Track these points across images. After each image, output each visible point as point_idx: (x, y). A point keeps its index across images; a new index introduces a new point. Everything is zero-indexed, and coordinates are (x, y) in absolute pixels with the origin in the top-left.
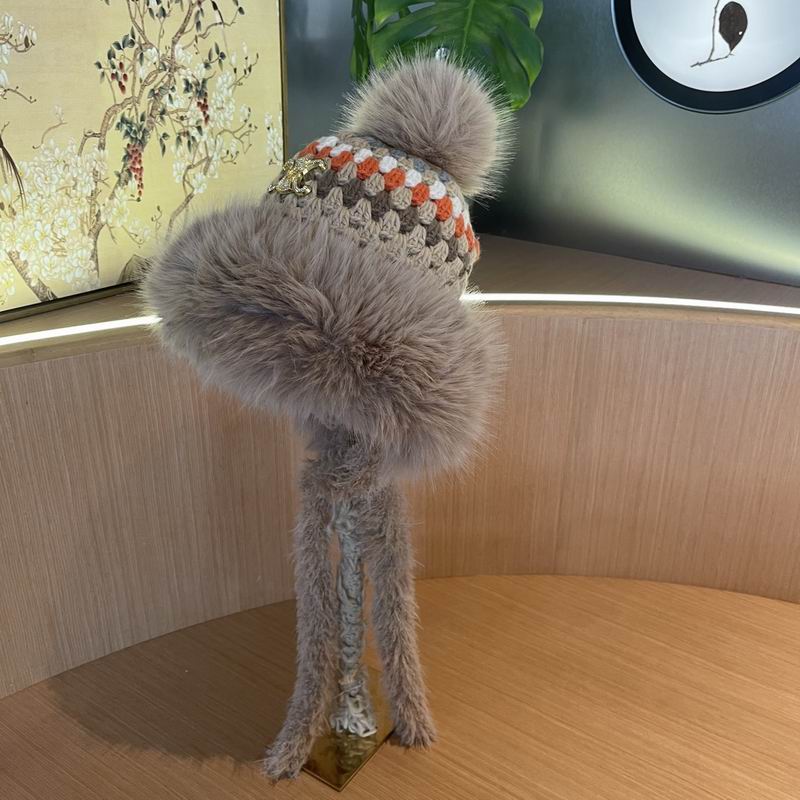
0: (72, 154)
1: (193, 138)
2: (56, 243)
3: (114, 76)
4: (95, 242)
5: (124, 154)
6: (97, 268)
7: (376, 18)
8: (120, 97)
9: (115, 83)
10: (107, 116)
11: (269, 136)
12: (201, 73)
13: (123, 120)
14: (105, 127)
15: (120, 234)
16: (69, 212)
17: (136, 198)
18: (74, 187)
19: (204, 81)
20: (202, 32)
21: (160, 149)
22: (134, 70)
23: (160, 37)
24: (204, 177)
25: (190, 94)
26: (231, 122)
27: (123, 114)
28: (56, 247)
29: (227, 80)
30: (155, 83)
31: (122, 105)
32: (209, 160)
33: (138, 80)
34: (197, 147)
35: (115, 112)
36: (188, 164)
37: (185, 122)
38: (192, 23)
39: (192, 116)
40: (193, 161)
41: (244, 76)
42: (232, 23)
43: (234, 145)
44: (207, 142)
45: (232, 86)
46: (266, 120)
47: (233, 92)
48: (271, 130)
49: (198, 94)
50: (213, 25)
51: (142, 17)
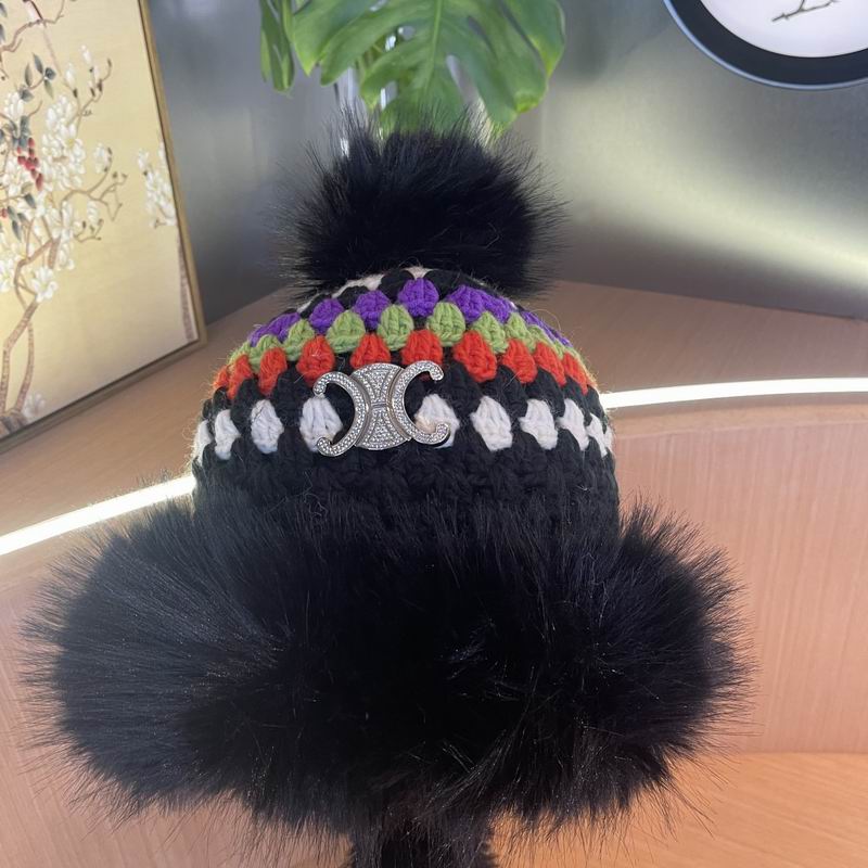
1: (21, 216)
11: (147, 185)
12: (17, 108)
19: (24, 121)
20: (8, 40)
24: (50, 272)
26: (80, 176)
29: (64, 111)
32: (54, 244)
34: (30, 228)
36: (18, 258)
39: (12, 181)
40: (27, 251)
41: (92, 100)
42: (58, 17)
43: (93, 211)
44: (47, 217)
45: (73, 119)
46: (140, 162)
47: (77, 128)
48: (150, 174)
49: (17, 144)
50: (24, 27)
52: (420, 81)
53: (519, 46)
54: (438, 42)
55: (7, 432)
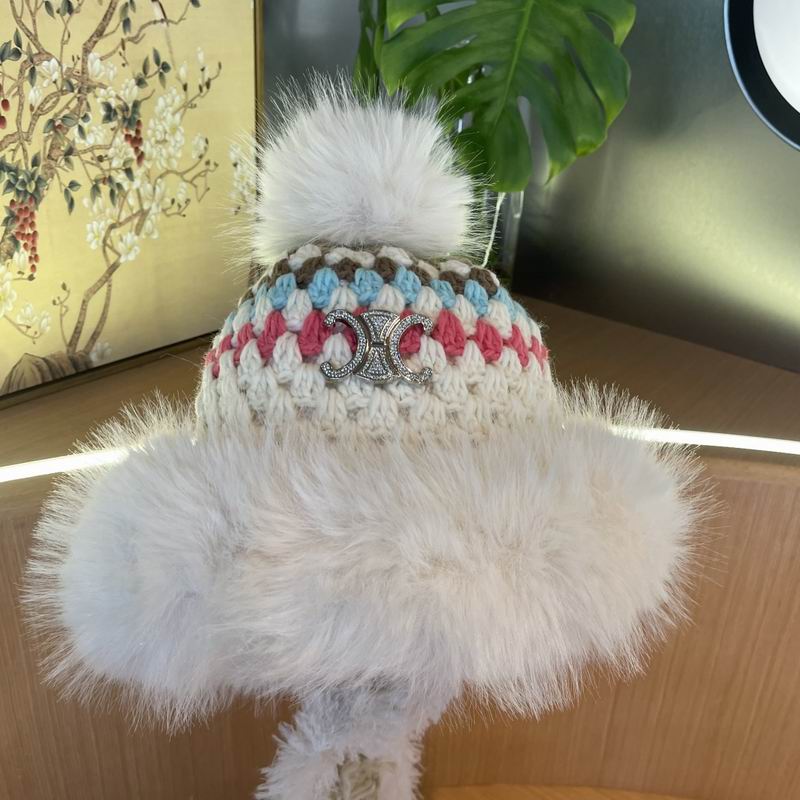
1: (119, 186)
5: (5, 215)
7: (388, 20)
11: (235, 175)
12: (132, 93)
17: (26, 276)
19: (136, 104)
20: (134, 32)
21: (66, 205)
22: (20, 93)
23: (64, 43)
24: (136, 238)
25: (114, 124)
26: (177, 159)
29: (173, 101)
30: (56, 110)
32: (143, 214)
33: (26, 108)
34: (125, 197)
36: (110, 221)
37: (105, 165)
38: (116, 21)
39: (116, 154)
40: (119, 217)
41: (199, 95)
42: (181, 19)
43: (182, 190)
44: (142, 190)
45: (179, 110)
46: (232, 154)
47: (182, 117)
48: (238, 166)
49: (126, 124)
50: (149, 23)
51: (33, 14)
52: (491, 115)
53: (586, 96)
54: (512, 84)
55: (74, 372)
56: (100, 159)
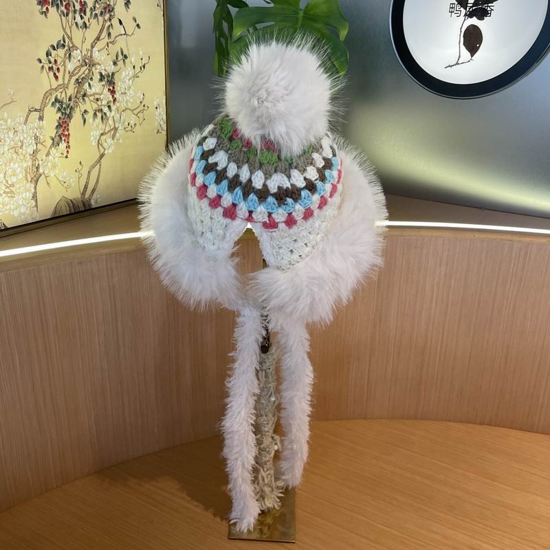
0: (20, 124)
1: (105, 113)
2: (7, 187)
3: (51, 69)
4: (35, 188)
5: (57, 124)
6: (36, 206)
7: (234, 32)
8: (55, 84)
9: (51, 74)
10: (46, 96)
11: (157, 113)
12: (111, 69)
13: (56, 100)
14: (44, 105)
15: (53, 182)
16: (17, 165)
17: (64, 156)
18: (21, 147)
19: (113, 74)
20: (112, 40)
21: (82, 121)
22: (64, 65)
23: (83, 42)
24: (112, 141)
25: (103, 83)
26: (131, 103)
27: (57, 95)
28: (7, 190)
29: (129, 73)
30: (79, 74)
31: (56, 90)
32: (116, 129)
33: (67, 72)
34: (108, 120)
35: (51, 94)
36: (101, 132)
37: (99, 103)
38: (104, 33)
39: (104, 98)
40: (105, 130)
41: (140, 72)
42: (132, 34)
43: (133, 119)
44: (115, 117)
45: (132, 78)
46: (155, 102)
47: (133, 82)
48: (158, 109)
49: (108, 83)
50: (119, 35)
51: (70, 28)
55: (83, 209)
56: (97, 100)
